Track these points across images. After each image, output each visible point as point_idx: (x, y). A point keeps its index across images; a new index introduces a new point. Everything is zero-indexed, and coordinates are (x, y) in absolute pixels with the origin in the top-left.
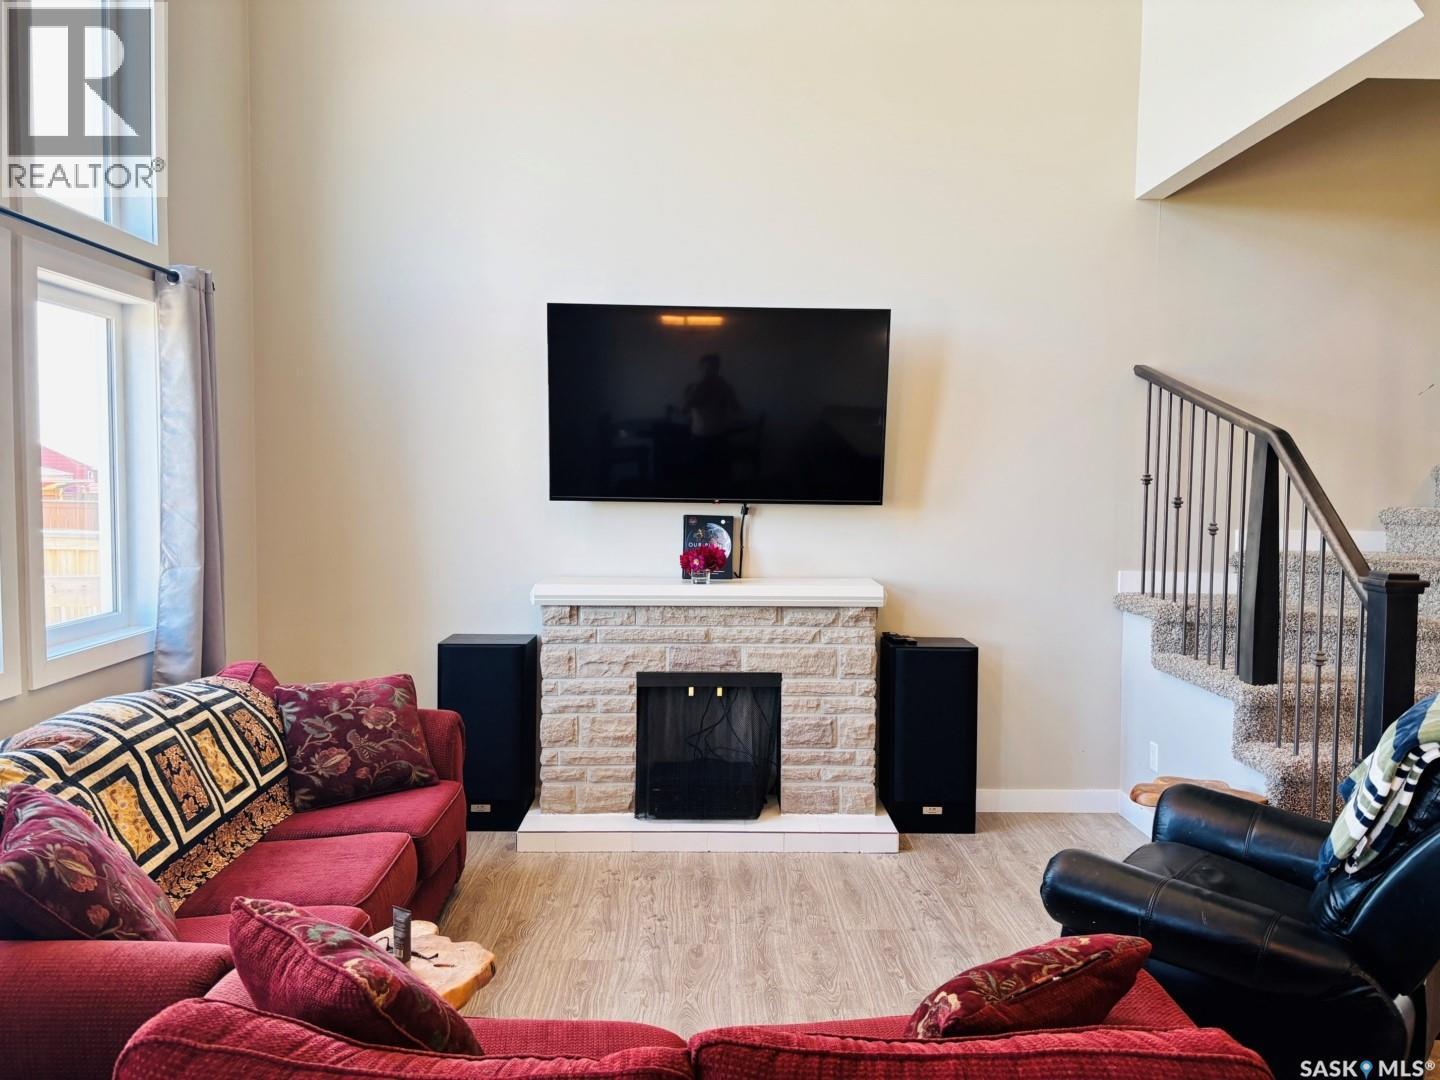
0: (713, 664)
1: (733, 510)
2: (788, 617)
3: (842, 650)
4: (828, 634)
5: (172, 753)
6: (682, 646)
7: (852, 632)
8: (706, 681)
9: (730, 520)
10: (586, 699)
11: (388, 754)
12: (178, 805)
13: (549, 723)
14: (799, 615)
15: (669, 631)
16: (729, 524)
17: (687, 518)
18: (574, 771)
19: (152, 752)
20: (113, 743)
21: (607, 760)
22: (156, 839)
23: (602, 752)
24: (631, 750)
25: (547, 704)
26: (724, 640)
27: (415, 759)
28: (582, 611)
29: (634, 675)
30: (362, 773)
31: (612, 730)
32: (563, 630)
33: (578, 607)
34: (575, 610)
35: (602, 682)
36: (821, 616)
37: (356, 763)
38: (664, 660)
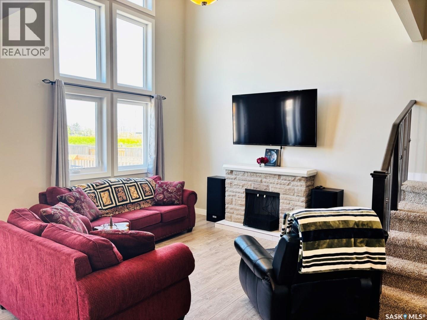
0: (263, 188)
1: (278, 148)
2: (282, 178)
3: (296, 188)
4: (293, 183)
5: (120, 189)
6: (255, 183)
7: (299, 183)
8: (262, 193)
9: (277, 150)
10: (234, 194)
11: (171, 197)
12: (118, 198)
13: (227, 199)
14: (284, 177)
15: (252, 179)
16: (277, 151)
17: (267, 149)
18: (232, 211)
19: (115, 188)
20: (107, 184)
21: (238, 210)
22: (111, 203)
23: (238, 207)
24: (244, 208)
25: (227, 194)
26: (265, 182)
27: (176, 199)
28: (234, 172)
29: (245, 189)
30: (165, 200)
31: (239, 202)
32: (230, 176)
33: (233, 171)
34: (232, 172)
35: (238, 190)
36: (290, 178)
37: (164, 198)
38: (252, 186)
